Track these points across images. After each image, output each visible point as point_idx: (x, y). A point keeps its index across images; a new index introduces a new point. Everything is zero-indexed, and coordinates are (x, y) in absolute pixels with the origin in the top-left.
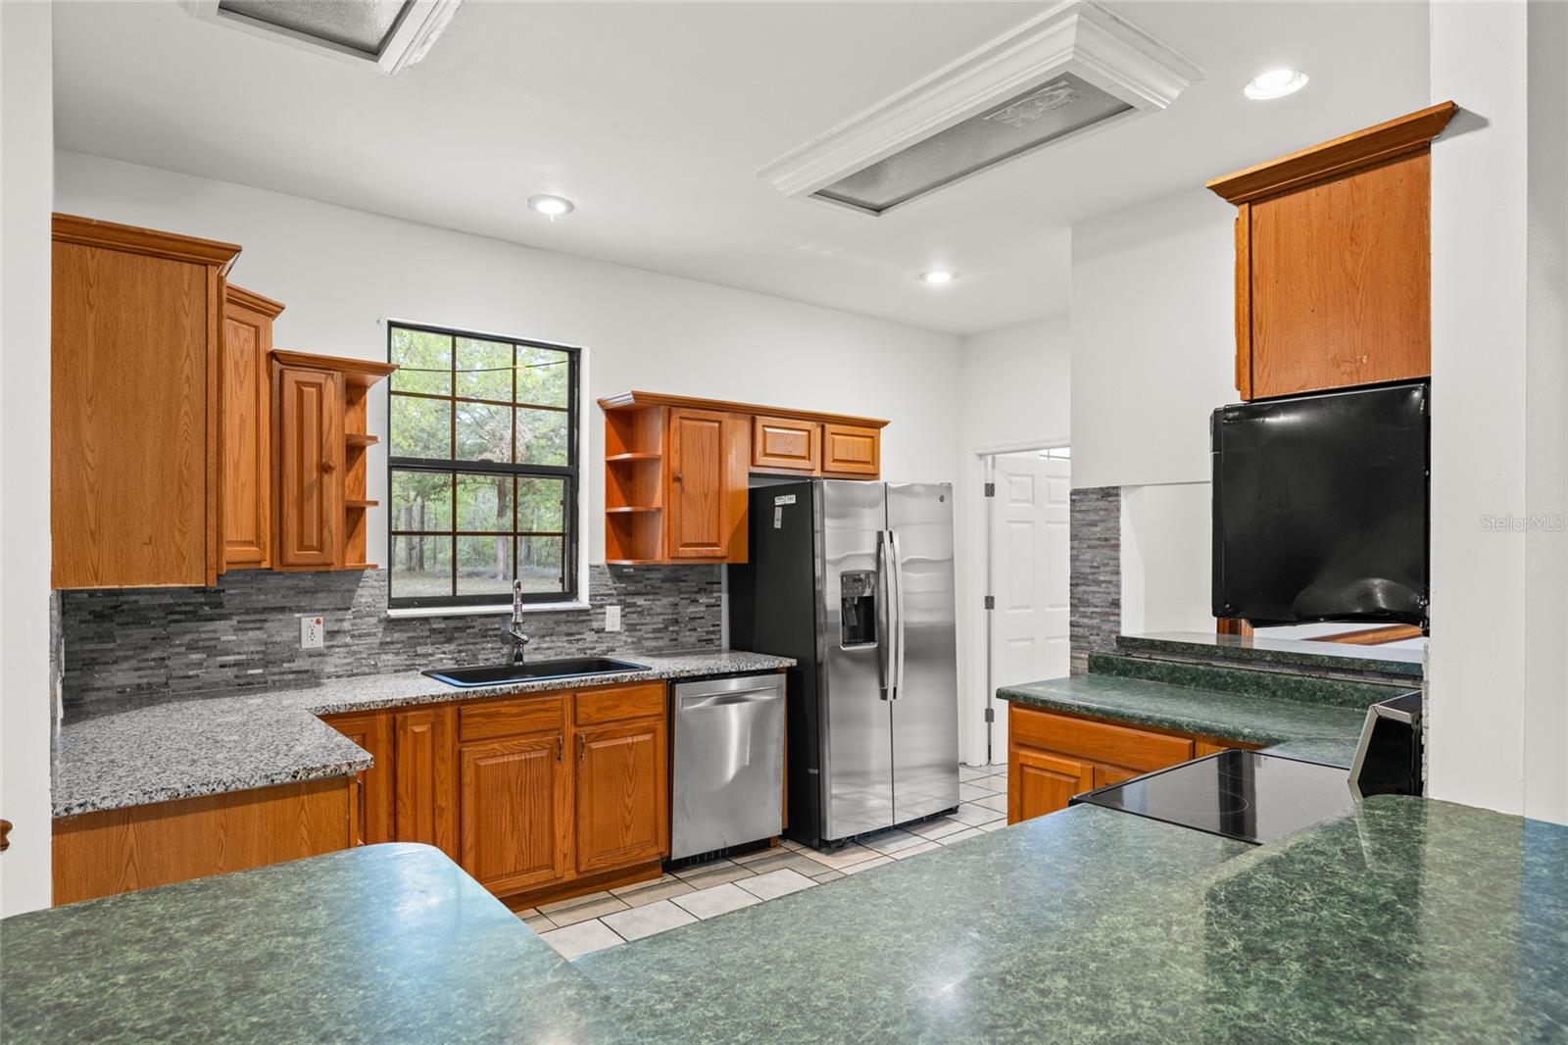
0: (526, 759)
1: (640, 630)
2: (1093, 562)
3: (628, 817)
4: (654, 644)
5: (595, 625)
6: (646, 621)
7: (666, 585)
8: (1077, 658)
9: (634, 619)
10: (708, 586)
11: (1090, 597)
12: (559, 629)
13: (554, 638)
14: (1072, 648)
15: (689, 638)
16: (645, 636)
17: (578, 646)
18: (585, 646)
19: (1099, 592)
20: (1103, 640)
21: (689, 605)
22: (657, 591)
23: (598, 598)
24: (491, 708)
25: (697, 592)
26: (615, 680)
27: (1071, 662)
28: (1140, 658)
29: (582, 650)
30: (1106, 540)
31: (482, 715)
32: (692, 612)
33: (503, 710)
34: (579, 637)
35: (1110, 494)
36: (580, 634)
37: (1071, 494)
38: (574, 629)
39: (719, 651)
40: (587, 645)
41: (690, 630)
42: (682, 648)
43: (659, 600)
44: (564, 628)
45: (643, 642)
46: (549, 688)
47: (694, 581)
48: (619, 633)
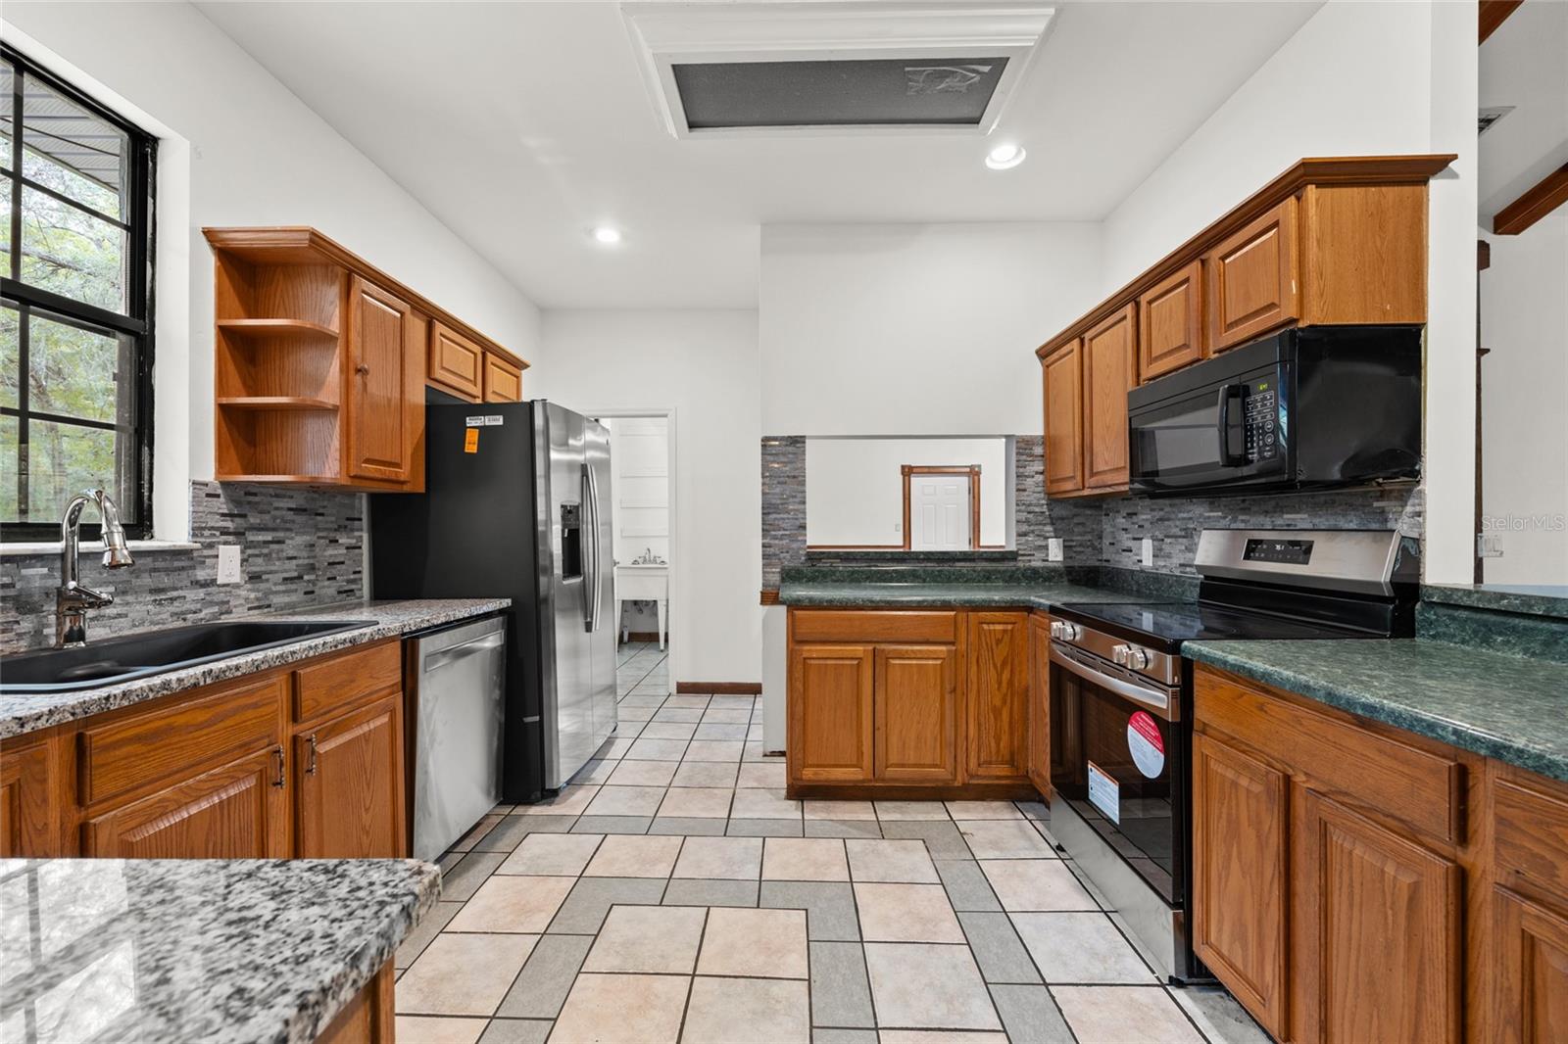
0: (221, 802)
1: (267, 580)
2: (783, 495)
3: (365, 841)
4: (286, 599)
5: (201, 574)
6: (273, 568)
7: (300, 519)
8: (768, 573)
9: (258, 565)
10: (348, 523)
11: (780, 523)
12: (139, 582)
13: (129, 598)
14: (763, 565)
15: (328, 589)
16: (274, 589)
17: (172, 609)
18: (184, 609)
19: (788, 519)
20: (791, 556)
21: (327, 546)
22: (288, 525)
23: (207, 533)
24: (155, 719)
25: (336, 530)
26: (353, 641)
27: (764, 576)
28: (825, 565)
29: (180, 615)
30: (794, 477)
31: (138, 739)
32: (331, 556)
33: (181, 720)
34: (175, 594)
35: (797, 441)
36: (176, 589)
37: (762, 440)
38: (166, 581)
39: (360, 605)
40: (187, 607)
41: (329, 579)
42: (320, 603)
43: (292, 538)
44: (147, 580)
45: (271, 597)
46: (263, 667)
47: (333, 515)
48: (237, 586)
